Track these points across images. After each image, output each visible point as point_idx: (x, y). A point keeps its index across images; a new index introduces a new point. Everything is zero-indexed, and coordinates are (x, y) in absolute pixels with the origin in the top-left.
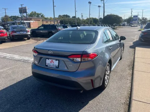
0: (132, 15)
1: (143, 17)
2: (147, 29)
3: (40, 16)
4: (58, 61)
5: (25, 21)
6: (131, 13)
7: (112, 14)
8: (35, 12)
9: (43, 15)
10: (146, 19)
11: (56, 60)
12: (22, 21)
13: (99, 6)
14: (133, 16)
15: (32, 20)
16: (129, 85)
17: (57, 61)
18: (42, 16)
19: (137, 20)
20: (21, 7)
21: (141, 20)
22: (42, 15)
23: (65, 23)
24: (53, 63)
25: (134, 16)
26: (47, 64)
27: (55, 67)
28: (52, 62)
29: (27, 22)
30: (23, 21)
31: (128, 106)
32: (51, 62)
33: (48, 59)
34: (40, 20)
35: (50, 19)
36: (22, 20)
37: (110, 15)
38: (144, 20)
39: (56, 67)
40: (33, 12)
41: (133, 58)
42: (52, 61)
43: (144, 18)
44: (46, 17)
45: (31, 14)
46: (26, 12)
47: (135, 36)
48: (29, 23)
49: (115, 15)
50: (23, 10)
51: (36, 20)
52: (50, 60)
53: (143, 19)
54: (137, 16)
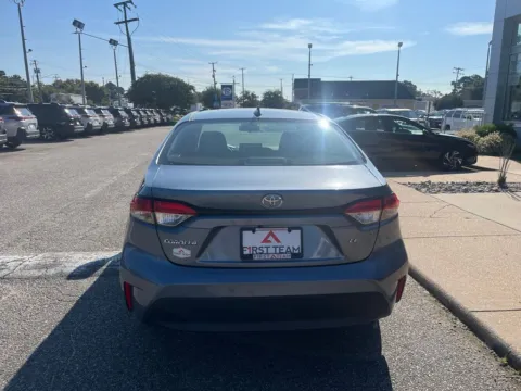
0: (216, 83)
4: (296, 233)
6: (213, 76)
7: (163, 73)
10: (253, 96)
11: (289, 231)
13: (113, 42)
14: (219, 86)
17: (293, 232)
24: (276, 244)
25: (223, 86)
26: (246, 252)
27: (288, 256)
28: (271, 238)
32: (266, 241)
33: (254, 232)
37: (156, 76)
38: (249, 98)
39: (294, 255)
42: (271, 234)
43: (247, 93)
49: (172, 79)
52: (262, 234)
54: (231, 87)
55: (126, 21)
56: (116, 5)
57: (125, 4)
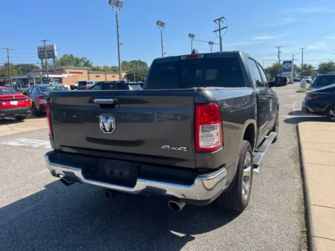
0: (280, 61)
1: (304, 63)
2: (317, 88)
3: (82, 64)
5: (50, 76)
6: (278, 56)
8: (72, 56)
9: (88, 62)
10: (310, 67)
12: (43, 76)
13: (211, 43)
15: (66, 73)
16: (300, 186)
18: (87, 64)
19: (292, 69)
20: (43, 46)
21: (299, 71)
22: (85, 61)
23: (136, 78)
25: (284, 62)
29: (54, 78)
30: (46, 76)
31: (304, 215)
34: (82, 73)
35: (104, 71)
36: (44, 72)
38: (307, 69)
40: (66, 55)
41: (296, 144)
43: (305, 65)
44: (95, 65)
45: (62, 59)
46: (53, 57)
47: (292, 103)
48: (59, 78)
50: (48, 51)
51: (75, 73)
53: (304, 67)
54: (290, 62)
55: (220, 30)
56: (215, 21)
57: (219, 19)
